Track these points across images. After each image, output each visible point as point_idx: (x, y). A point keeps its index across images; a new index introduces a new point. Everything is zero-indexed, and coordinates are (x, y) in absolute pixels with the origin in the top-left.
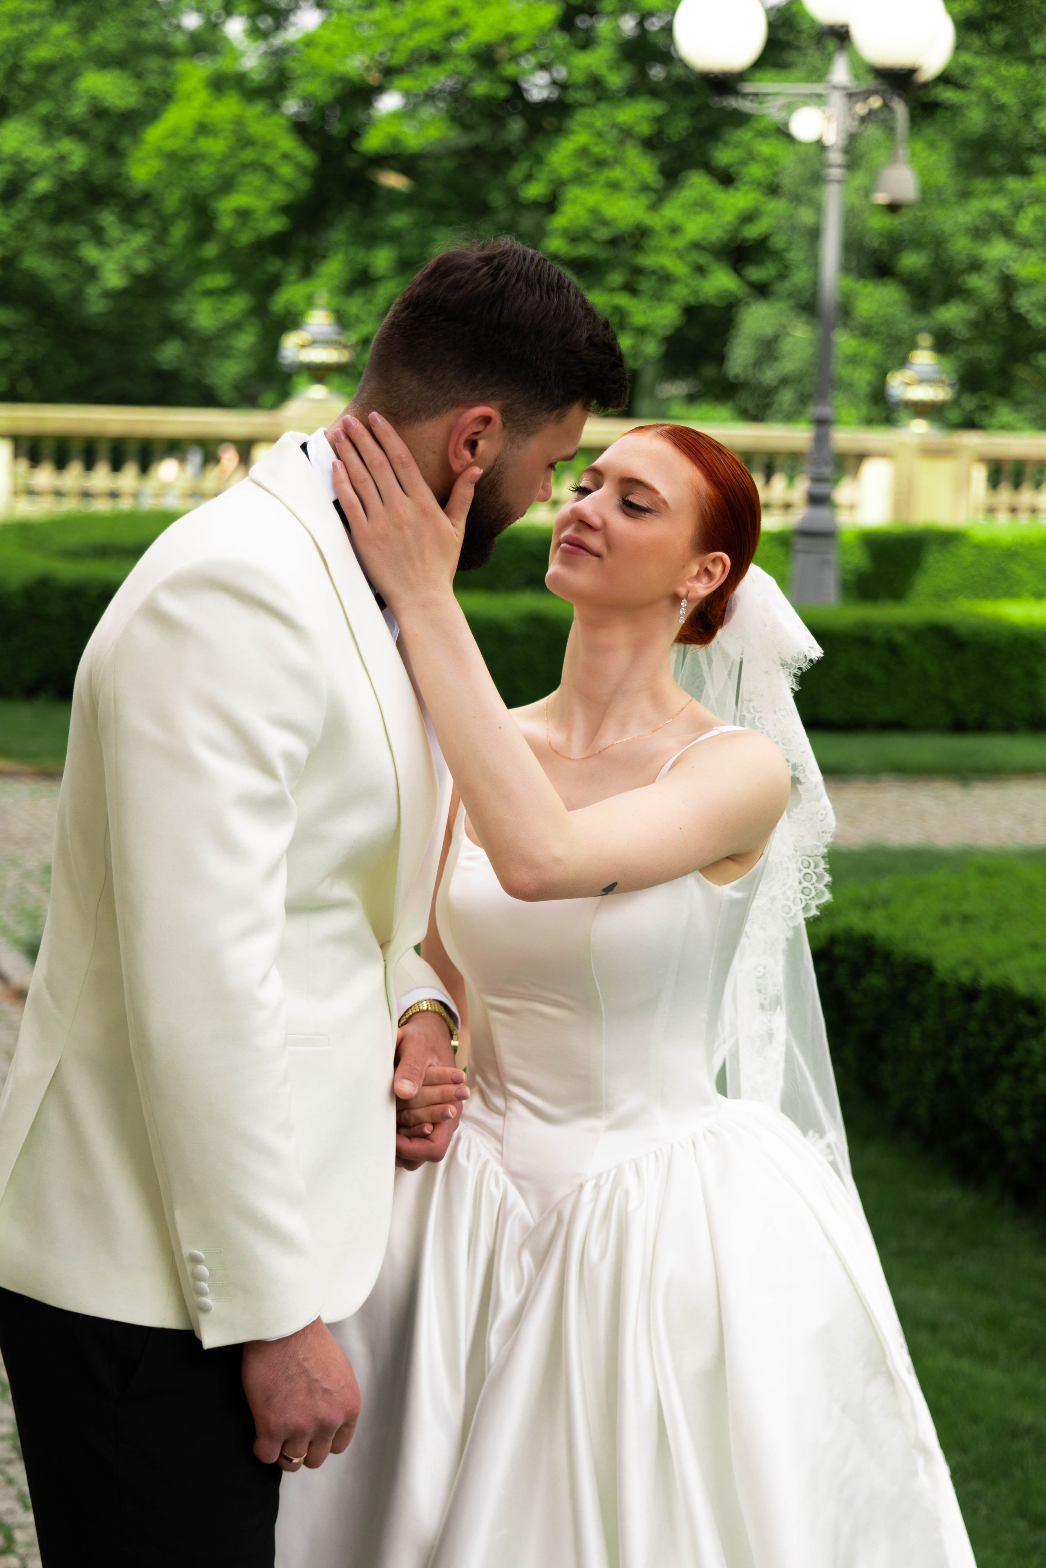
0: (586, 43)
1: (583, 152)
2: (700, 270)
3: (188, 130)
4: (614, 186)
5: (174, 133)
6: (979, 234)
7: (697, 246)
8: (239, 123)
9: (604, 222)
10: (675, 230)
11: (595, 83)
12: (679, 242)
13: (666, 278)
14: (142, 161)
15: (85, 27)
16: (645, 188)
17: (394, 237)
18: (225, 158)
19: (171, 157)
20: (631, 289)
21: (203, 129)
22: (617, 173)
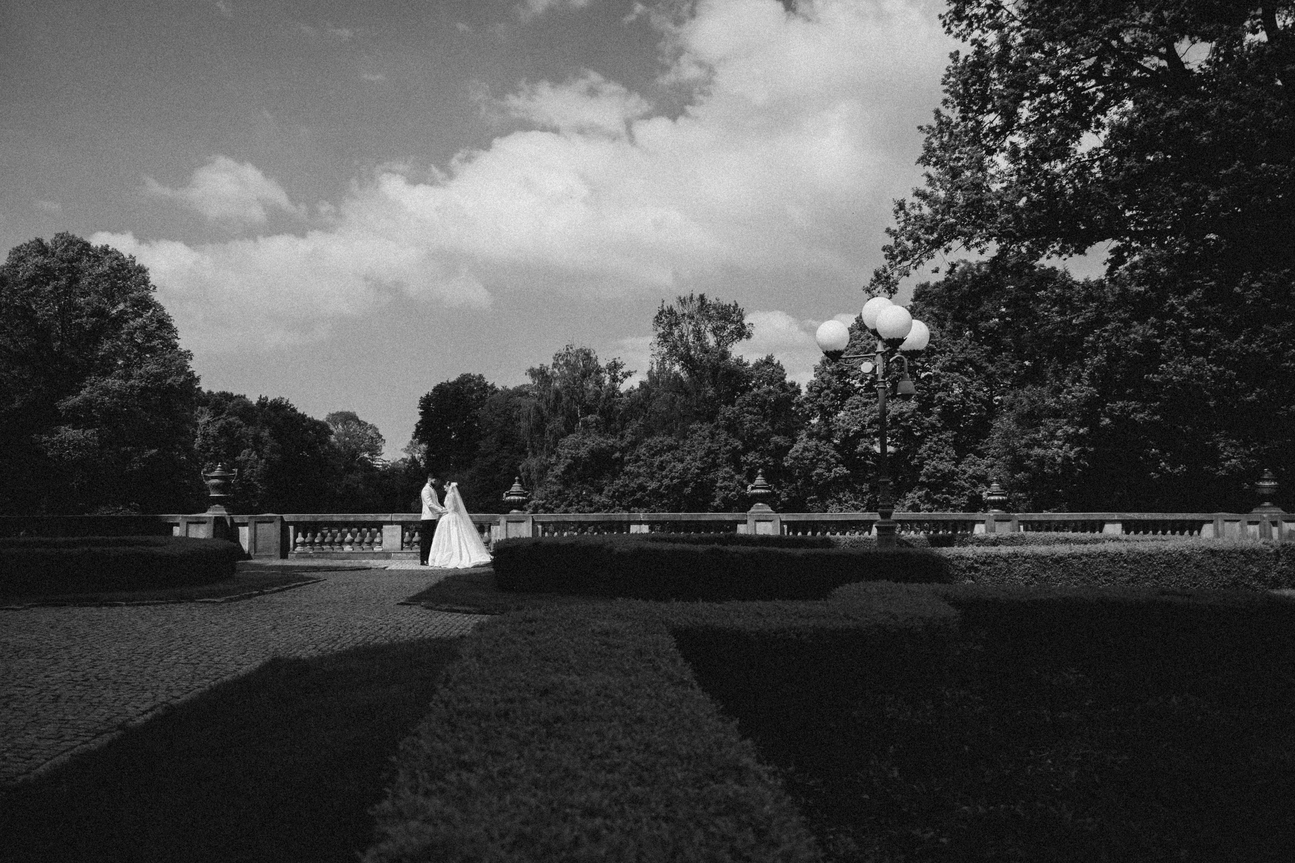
0: (930, 414)
1: (930, 448)
2: (975, 486)
3: (801, 450)
4: (941, 459)
5: (797, 451)
6: (1029, 446)
7: (971, 477)
8: (817, 445)
9: (938, 471)
10: (965, 472)
11: (933, 426)
12: (966, 476)
13: (963, 489)
14: (787, 461)
15: (772, 424)
16: (954, 459)
17: (867, 481)
18: (814, 457)
19: (795, 459)
20: (952, 494)
21: (805, 449)
22: (942, 455)
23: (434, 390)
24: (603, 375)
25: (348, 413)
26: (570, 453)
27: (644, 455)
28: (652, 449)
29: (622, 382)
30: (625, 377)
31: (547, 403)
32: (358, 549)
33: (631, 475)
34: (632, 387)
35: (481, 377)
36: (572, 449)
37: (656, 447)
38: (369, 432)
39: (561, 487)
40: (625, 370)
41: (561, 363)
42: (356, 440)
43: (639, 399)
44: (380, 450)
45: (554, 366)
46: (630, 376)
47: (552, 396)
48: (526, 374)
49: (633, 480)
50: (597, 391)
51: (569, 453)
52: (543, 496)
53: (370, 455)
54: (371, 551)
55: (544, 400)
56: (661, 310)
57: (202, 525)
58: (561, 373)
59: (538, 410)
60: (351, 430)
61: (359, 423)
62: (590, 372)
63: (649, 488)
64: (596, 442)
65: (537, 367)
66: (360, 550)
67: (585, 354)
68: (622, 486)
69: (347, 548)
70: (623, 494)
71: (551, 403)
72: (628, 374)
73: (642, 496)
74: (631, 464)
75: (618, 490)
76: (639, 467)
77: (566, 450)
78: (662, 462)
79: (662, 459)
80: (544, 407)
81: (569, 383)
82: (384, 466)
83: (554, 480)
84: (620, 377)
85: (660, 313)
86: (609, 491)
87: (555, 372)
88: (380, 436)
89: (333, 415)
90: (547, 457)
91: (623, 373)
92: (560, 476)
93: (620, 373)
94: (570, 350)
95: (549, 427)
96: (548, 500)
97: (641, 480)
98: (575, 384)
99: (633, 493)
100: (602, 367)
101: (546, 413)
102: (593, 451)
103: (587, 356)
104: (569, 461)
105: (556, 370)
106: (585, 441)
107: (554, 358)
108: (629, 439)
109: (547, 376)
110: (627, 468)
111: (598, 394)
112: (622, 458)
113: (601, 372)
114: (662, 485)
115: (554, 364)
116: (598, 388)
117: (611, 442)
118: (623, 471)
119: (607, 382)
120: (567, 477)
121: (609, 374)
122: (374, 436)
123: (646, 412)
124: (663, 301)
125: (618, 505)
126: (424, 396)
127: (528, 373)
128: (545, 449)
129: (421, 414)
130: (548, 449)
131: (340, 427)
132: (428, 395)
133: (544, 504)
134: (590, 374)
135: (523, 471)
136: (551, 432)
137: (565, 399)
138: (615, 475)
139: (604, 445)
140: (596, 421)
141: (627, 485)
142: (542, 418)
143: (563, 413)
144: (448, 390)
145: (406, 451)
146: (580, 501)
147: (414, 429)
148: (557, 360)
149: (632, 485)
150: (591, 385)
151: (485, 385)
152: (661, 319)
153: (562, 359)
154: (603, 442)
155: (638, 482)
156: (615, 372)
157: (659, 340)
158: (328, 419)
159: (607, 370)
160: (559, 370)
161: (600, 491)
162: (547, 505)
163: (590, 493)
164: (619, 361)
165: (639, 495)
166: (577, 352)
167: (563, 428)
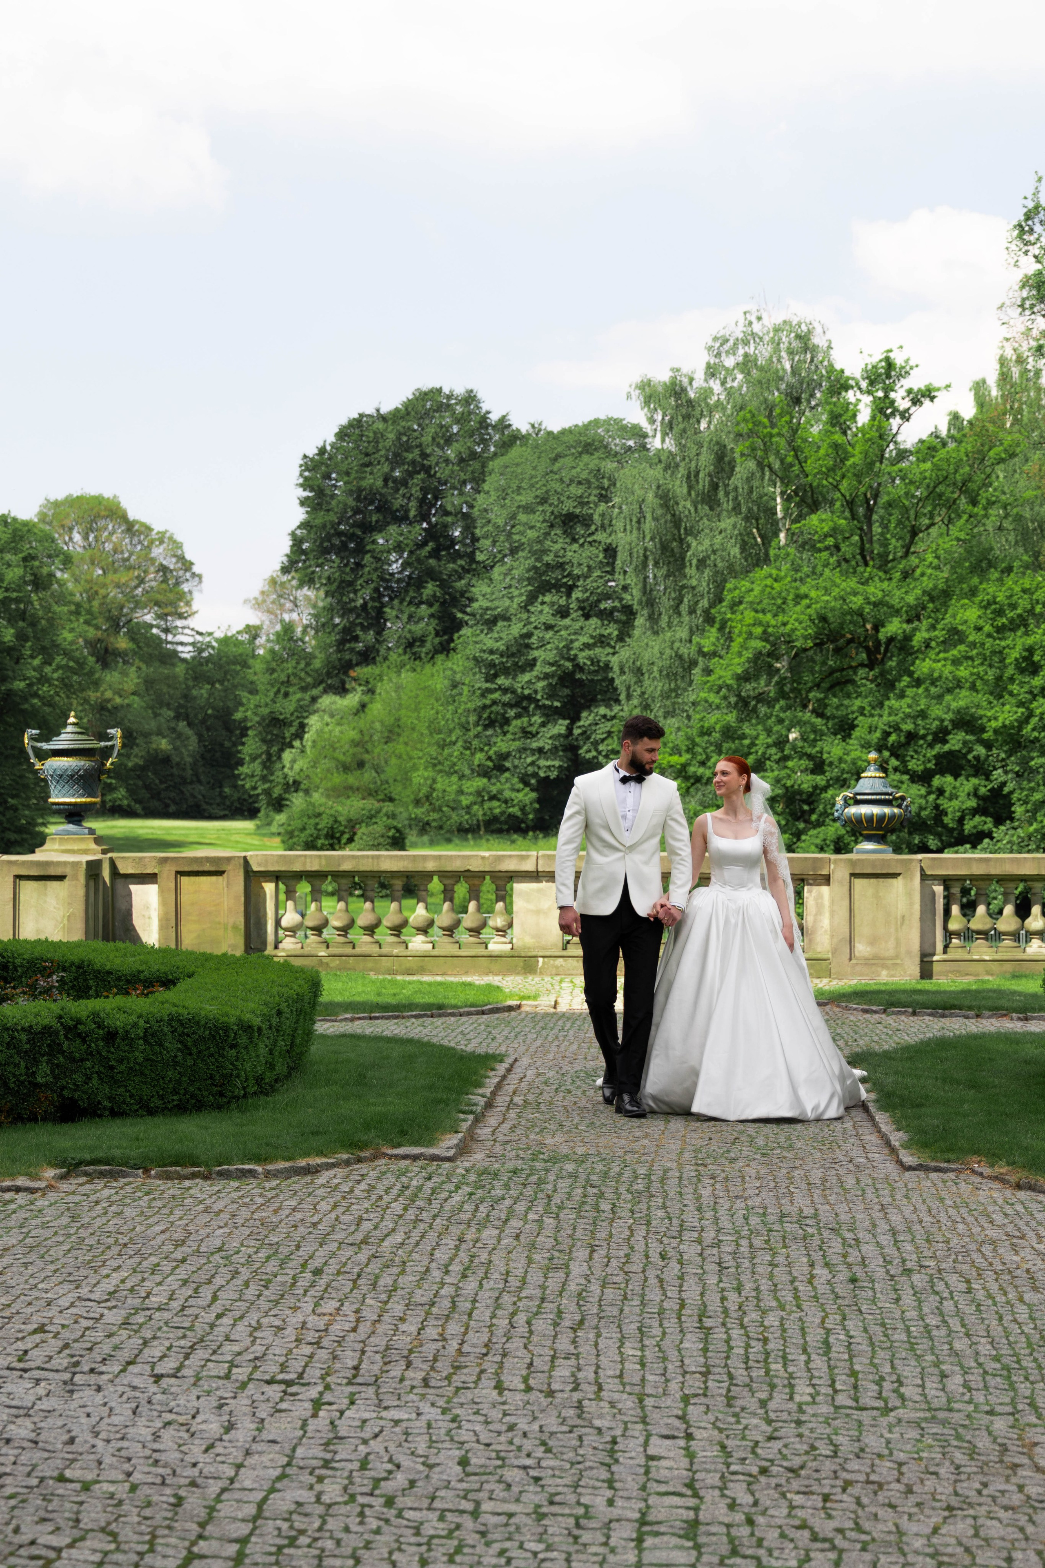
23: (343, 434)
24: (851, 396)
25: (98, 500)
26: (760, 624)
27: (979, 629)
28: (1000, 613)
29: (905, 416)
30: (916, 402)
31: (691, 478)
32: (446, 947)
33: (933, 683)
34: (936, 435)
35: (470, 398)
36: (764, 611)
37: (1013, 606)
38: (157, 552)
39: (731, 718)
40: (915, 381)
41: (730, 362)
42: (123, 577)
43: (959, 465)
44: (188, 604)
45: (711, 371)
46: (932, 399)
47: (706, 460)
48: (629, 396)
49: (940, 697)
50: (836, 446)
51: (757, 623)
52: (683, 746)
53: (163, 616)
54: (481, 951)
55: (682, 471)
56: (1031, 205)
57: (55, 884)
58: (730, 393)
59: (666, 499)
60: (108, 547)
61: (131, 528)
62: (812, 386)
63: (994, 724)
64: (836, 592)
65: (662, 376)
66: (453, 950)
67: (798, 337)
68: (908, 716)
69: (418, 943)
70: (911, 737)
71: (704, 482)
72: (929, 394)
73: (965, 743)
74: (932, 654)
75: (897, 728)
76: (956, 662)
77: (749, 616)
78: (1031, 650)
79: (1030, 641)
80: (679, 488)
81: (757, 424)
82: (199, 649)
83: (714, 698)
84: (903, 404)
85: (1028, 217)
86: (871, 729)
87: (710, 391)
88: (188, 566)
89: (56, 504)
90: (692, 633)
91: (909, 392)
92: (729, 687)
93: (902, 392)
94: (757, 327)
95: (698, 547)
96: (694, 755)
97: (962, 700)
98: (773, 426)
99: (941, 736)
100: (847, 373)
101: (685, 506)
102: (823, 619)
103: (805, 341)
104: (758, 644)
105: (716, 386)
106: (803, 590)
107: (710, 349)
108: (927, 583)
109: (690, 402)
110: (923, 667)
111: (840, 453)
112: (908, 638)
113: (846, 387)
114: (1031, 715)
115: (709, 366)
116: (838, 438)
117: (875, 590)
118: (910, 674)
119: (864, 417)
120: (748, 689)
121: (869, 393)
122: (171, 563)
123: (974, 503)
124: (1040, 180)
125: (896, 770)
126: (312, 452)
127: (635, 393)
128: (684, 608)
129: (303, 502)
130: (692, 611)
131: (77, 537)
132: (322, 451)
133: (684, 766)
134: (812, 395)
135: (622, 672)
136: (702, 563)
137: (744, 468)
138: (887, 685)
139: (857, 602)
140: (834, 531)
141: (923, 714)
142: (677, 522)
143: (737, 509)
144: (379, 436)
145: (258, 604)
146: (786, 758)
147: (285, 546)
148: (718, 355)
149: (936, 711)
150: (815, 430)
151: (483, 421)
152: (1031, 231)
153: (733, 351)
154: (855, 593)
155: (954, 705)
156: (888, 390)
157: (1025, 293)
158: (43, 516)
159: (864, 384)
160: (723, 383)
161: (845, 728)
162: (692, 769)
163: (813, 736)
164: (898, 359)
165: (956, 741)
166: (777, 330)
167: (736, 551)
